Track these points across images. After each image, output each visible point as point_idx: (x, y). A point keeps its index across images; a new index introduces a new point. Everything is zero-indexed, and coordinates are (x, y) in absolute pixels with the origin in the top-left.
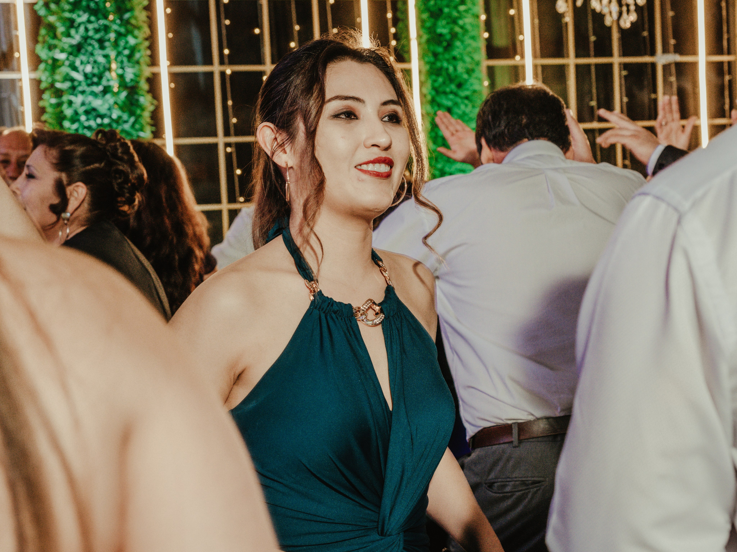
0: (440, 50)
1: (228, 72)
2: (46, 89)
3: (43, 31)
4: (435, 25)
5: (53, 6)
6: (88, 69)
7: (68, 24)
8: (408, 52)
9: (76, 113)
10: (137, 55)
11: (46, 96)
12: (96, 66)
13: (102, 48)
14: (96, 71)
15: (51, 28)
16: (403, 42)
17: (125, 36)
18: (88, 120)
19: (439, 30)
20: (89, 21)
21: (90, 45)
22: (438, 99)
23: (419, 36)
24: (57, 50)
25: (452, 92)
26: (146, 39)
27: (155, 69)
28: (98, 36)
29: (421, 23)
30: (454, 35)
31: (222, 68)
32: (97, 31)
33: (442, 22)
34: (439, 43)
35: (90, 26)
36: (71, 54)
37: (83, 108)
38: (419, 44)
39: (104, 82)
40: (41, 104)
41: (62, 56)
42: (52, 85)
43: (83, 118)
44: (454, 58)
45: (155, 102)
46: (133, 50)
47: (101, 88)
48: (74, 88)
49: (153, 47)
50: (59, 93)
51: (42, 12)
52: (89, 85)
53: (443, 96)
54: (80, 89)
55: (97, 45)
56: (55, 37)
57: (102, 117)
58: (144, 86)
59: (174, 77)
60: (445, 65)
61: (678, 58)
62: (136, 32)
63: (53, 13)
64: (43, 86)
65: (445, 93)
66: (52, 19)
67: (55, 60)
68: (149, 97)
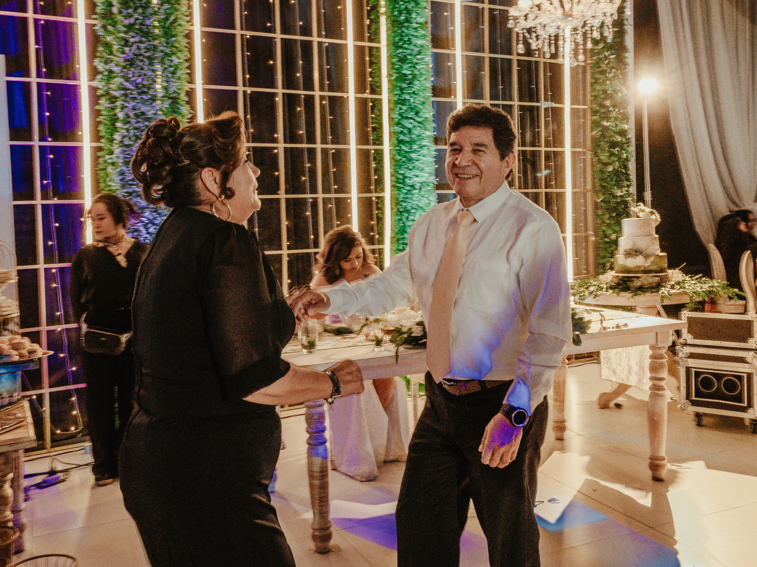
0: (404, 85)
1: (249, 92)
2: (102, 95)
3: (100, 49)
4: (401, 67)
5: (110, 28)
6: (139, 80)
7: (122, 43)
8: (380, 87)
9: (128, 116)
10: (179, 73)
11: (102, 101)
12: (145, 78)
13: (151, 64)
14: (145, 83)
15: (108, 45)
16: (376, 79)
17: (170, 55)
19: (404, 72)
20: (141, 42)
21: (141, 61)
22: (402, 122)
23: (390, 75)
24: (112, 64)
25: (411, 118)
26: (186, 61)
28: (148, 54)
29: (391, 65)
30: (414, 76)
31: (245, 88)
32: (148, 49)
33: (406, 66)
34: (404, 81)
35: (142, 46)
36: (124, 67)
37: (134, 112)
38: (389, 81)
39: (151, 92)
40: (97, 107)
41: (116, 69)
42: (107, 93)
43: (133, 120)
44: (414, 93)
46: (176, 67)
47: (148, 97)
48: (126, 95)
49: (191, 67)
50: (113, 99)
51: (101, 32)
52: (139, 94)
53: (405, 120)
54: (132, 96)
55: (146, 62)
56: (111, 53)
57: (149, 120)
58: (183, 97)
59: (206, 92)
60: (407, 97)
61: (554, 105)
62: (179, 54)
63: (110, 33)
64: (99, 92)
65: (407, 118)
66: (109, 39)
67: (111, 72)
68: (187, 107)
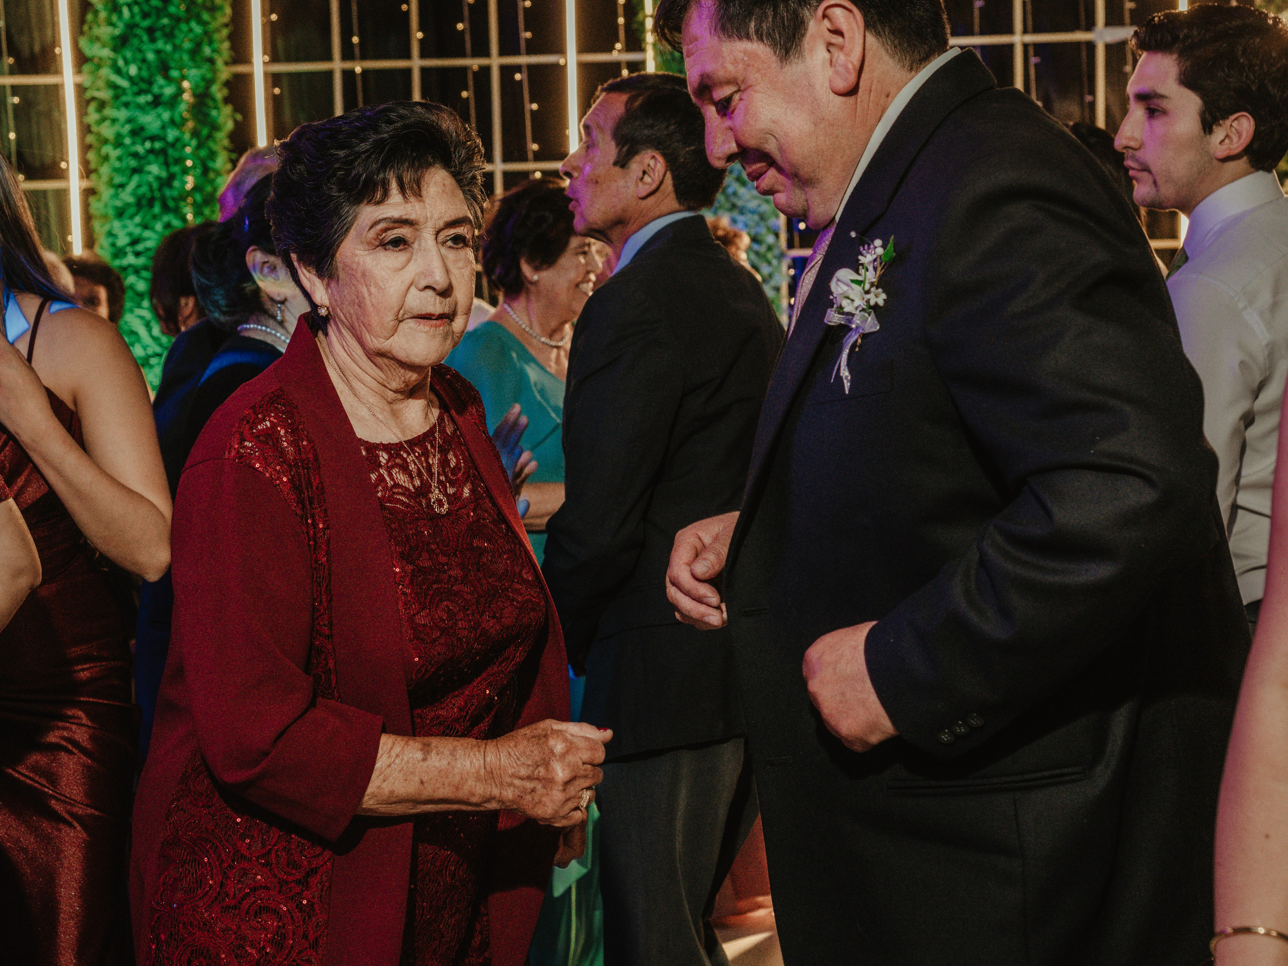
1: (358, 70)
6: (133, 70)
12: (144, 67)
14: (145, 74)
17: (187, 21)
18: (134, 143)
21: (136, 36)
24: (99, 45)
26: (227, 25)
27: (241, 69)
28: (146, 23)
31: (348, 65)
36: (113, 49)
37: (128, 127)
39: (155, 90)
41: (105, 53)
43: (128, 141)
45: (239, 117)
47: (149, 98)
48: (117, 98)
52: (135, 94)
54: (124, 99)
55: (145, 38)
57: (153, 139)
58: (217, 94)
59: (274, 79)
62: (207, 17)
